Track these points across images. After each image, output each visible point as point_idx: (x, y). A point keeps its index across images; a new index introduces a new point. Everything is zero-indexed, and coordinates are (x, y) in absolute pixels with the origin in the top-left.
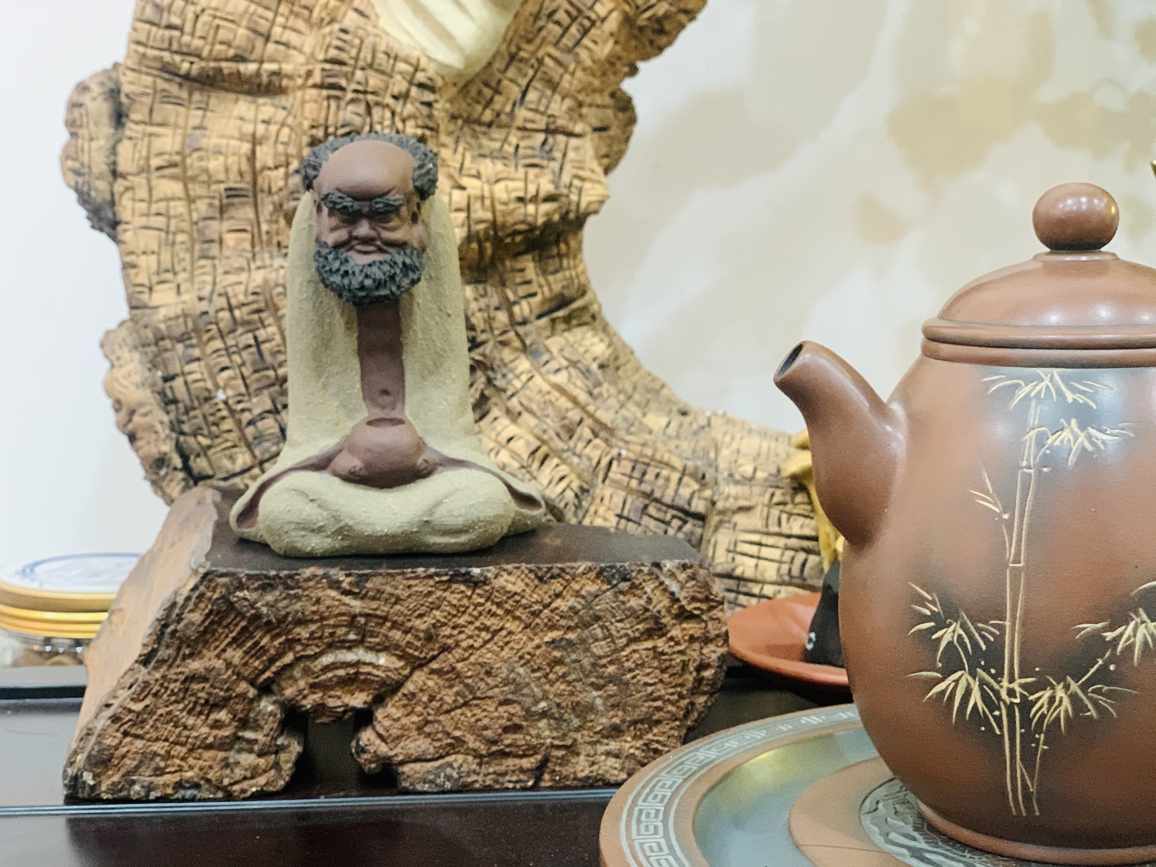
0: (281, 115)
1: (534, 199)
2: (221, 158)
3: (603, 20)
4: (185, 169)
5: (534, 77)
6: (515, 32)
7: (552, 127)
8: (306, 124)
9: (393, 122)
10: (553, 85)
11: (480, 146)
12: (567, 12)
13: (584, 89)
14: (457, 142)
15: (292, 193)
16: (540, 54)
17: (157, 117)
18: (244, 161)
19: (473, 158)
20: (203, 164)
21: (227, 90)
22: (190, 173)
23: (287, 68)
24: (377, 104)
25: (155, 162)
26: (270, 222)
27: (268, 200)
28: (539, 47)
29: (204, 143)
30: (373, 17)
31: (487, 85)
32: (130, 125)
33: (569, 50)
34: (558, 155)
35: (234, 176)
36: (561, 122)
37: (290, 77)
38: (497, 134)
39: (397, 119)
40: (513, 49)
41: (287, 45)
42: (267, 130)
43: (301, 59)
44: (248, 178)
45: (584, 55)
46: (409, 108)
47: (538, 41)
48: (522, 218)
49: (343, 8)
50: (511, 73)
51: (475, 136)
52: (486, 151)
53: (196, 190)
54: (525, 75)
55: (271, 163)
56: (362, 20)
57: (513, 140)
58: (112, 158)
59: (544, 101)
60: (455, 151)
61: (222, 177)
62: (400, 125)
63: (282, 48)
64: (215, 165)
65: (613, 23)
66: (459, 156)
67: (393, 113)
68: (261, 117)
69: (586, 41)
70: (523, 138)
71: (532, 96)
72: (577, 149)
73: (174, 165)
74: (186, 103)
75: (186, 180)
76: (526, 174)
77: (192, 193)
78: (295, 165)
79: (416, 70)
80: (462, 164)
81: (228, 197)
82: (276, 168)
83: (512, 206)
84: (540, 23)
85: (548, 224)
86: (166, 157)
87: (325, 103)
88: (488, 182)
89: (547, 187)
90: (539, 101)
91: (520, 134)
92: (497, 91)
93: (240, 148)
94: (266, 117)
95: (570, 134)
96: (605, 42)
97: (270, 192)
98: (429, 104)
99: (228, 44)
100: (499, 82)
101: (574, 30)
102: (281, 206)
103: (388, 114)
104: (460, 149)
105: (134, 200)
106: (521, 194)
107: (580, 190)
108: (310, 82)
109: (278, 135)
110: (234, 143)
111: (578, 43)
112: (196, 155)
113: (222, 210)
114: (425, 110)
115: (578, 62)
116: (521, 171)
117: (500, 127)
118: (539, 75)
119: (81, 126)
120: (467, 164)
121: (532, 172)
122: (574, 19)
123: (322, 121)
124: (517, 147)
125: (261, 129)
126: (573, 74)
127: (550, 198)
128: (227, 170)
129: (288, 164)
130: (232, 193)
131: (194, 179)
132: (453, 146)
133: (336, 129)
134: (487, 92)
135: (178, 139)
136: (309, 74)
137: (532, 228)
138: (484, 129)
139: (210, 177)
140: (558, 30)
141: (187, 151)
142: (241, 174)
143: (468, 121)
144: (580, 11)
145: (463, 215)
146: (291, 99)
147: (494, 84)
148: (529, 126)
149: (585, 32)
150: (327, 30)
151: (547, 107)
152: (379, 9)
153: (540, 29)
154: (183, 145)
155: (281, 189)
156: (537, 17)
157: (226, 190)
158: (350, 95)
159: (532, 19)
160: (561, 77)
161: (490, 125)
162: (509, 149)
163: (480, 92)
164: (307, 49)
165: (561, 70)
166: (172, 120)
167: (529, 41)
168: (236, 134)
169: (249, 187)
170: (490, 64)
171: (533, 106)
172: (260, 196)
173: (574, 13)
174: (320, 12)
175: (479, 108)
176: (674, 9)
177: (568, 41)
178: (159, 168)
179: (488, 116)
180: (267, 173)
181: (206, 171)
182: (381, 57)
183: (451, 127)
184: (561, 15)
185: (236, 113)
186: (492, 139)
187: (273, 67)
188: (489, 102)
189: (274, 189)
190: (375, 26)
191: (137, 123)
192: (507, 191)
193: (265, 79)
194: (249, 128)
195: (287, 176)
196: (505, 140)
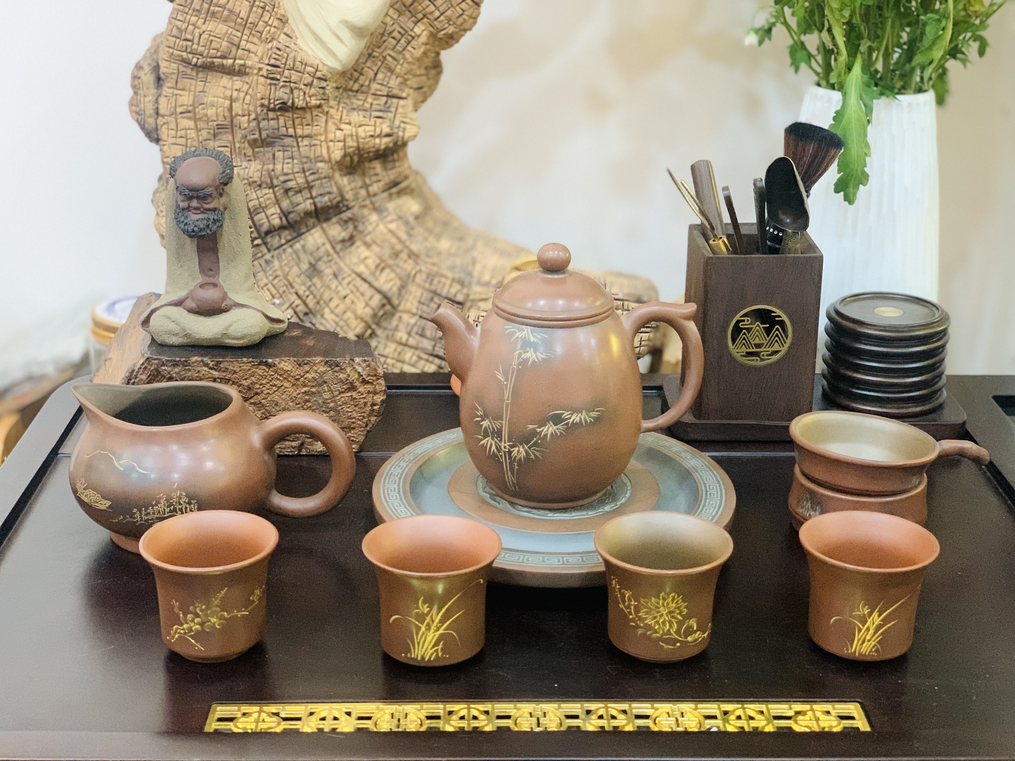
0: (246, 87)
1: (379, 136)
2: (214, 109)
3: (419, 36)
4: (195, 114)
5: (381, 66)
6: (371, 43)
7: (390, 94)
8: (259, 96)
9: (305, 98)
10: (391, 71)
11: (352, 103)
12: (399, 32)
13: (409, 72)
14: (339, 103)
15: (252, 131)
16: (384, 54)
17: (179, 86)
18: (226, 110)
19: (348, 111)
20: (205, 111)
21: (217, 71)
22: (197, 117)
23: (249, 63)
24: (296, 88)
25: (179, 110)
26: (240, 142)
27: (239, 131)
28: (383, 51)
29: (205, 100)
30: (294, 38)
31: (355, 70)
32: (165, 88)
33: (400, 53)
34: (393, 109)
35: (221, 118)
36: (395, 92)
37: (250, 68)
38: (361, 96)
39: (306, 96)
40: (370, 51)
41: (249, 51)
42: (238, 94)
43: (256, 59)
44: (229, 119)
45: (408, 55)
46: (313, 91)
47: (383, 47)
48: (372, 145)
49: (279, 32)
50: (368, 64)
51: (349, 97)
52: (355, 106)
53: (201, 125)
54: (376, 65)
55: (240, 113)
56: (289, 39)
57: (370, 100)
58: (156, 105)
59: (387, 79)
60: (338, 110)
61: (215, 119)
62: (308, 99)
63: (246, 52)
64: (211, 112)
65: (423, 38)
66: (339, 113)
67: (305, 93)
68: (235, 88)
69: (409, 48)
70: (375, 99)
71: (380, 76)
72: (403, 106)
73: (189, 112)
74: (195, 78)
75: (195, 120)
76: (375, 122)
77: (199, 126)
78: (253, 116)
79: (317, 71)
80: (341, 117)
81: (218, 129)
82: (244, 116)
83: (367, 140)
84: (385, 38)
85: (386, 149)
86: (185, 107)
87: (269, 87)
88: (355, 126)
89: (386, 130)
90: (384, 80)
91: (373, 97)
92: (361, 74)
93: (224, 103)
94: (238, 88)
95: (400, 98)
96: (419, 48)
97: (240, 127)
98: (323, 88)
99: (218, 50)
100: (362, 69)
101: (402, 41)
102: (246, 137)
103: (302, 94)
104: (341, 109)
105: (168, 129)
106: (372, 133)
107: (404, 129)
108: (261, 73)
109: (244, 100)
110: (221, 100)
111: (404, 49)
112: (200, 107)
113: (215, 135)
114: (321, 91)
115: (405, 59)
116: (373, 120)
117: (363, 92)
118: (384, 65)
119: (139, 89)
120: (344, 117)
121: (379, 121)
122: (403, 36)
123: (267, 96)
124: (372, 104)
125: (235, 94)
126: (402, 65)
127: (388, 135)
128: (217, 115)
129: (249, 115)
130: (220, 127)
131: (200, 119)
132: (336, 107)
133: (275, 101)
134: (356, 74)
135: (191, 98)
136: (260, 69)
137: (378, 150)
138: (354, 94)
139: (208, 119)
140: (394, 42)
141: (196, 105)
142: (225, 117)
143: (346, 90)
144: (406, 32)
145: (341, 144)
146: (251, 78)
147: (359, 70)
148: (378, 93)
149: (409, 43)
150: (270, 45)
151: (388, 83)
152: (297, 34)
153: (385, 41)
154: (194, 102)
155: (246, 128)
156: (383, 35)
157: (217, 125)
158: (282, 84)
159: (380, 36)
160: (396, 66)
161: (357, 91)
162: (367, 105)
163: (352, 74)
164: (259, 54)
165: (395, 63)
166: (188, 87)
167: (379, 47)
168: (222, 96)
169: (229, 124)
170: (357, 60)
171: (380, 82)
172: (234, 128)
173: (403, 32)
174: (266, 35)
175: (351, 83)
176: (457, 30)
177: (399, 48)
178: (181, 113)
179: (356, 87)
180: (239, 117)
181: (206, 115)
182: (298, 64)
183: (336, 94)
184: (395, 34)
185: (222, 84)
186: (358, 99)
187: (242, 62)
188: (357, 80)
189: (242, 128)
190: (295, 44)
191: (169, 88)
192: (365, 131)
193: (237, 68)
194: (228, 93)
195: (249, 122)
196: (365, 100)
